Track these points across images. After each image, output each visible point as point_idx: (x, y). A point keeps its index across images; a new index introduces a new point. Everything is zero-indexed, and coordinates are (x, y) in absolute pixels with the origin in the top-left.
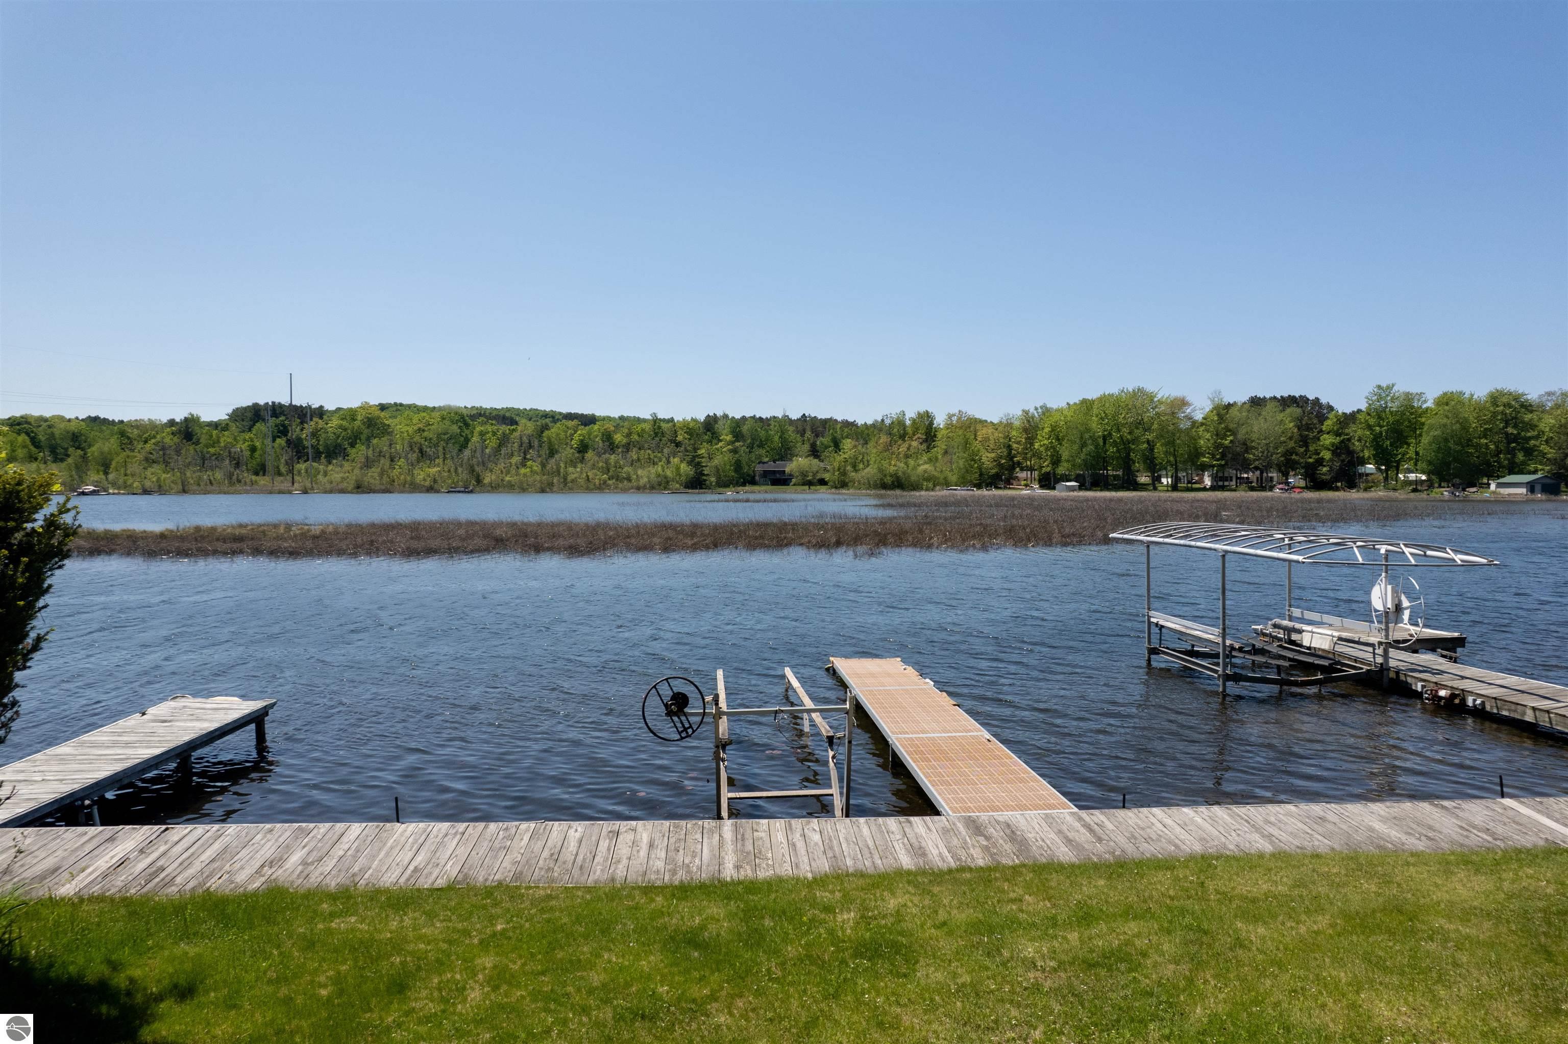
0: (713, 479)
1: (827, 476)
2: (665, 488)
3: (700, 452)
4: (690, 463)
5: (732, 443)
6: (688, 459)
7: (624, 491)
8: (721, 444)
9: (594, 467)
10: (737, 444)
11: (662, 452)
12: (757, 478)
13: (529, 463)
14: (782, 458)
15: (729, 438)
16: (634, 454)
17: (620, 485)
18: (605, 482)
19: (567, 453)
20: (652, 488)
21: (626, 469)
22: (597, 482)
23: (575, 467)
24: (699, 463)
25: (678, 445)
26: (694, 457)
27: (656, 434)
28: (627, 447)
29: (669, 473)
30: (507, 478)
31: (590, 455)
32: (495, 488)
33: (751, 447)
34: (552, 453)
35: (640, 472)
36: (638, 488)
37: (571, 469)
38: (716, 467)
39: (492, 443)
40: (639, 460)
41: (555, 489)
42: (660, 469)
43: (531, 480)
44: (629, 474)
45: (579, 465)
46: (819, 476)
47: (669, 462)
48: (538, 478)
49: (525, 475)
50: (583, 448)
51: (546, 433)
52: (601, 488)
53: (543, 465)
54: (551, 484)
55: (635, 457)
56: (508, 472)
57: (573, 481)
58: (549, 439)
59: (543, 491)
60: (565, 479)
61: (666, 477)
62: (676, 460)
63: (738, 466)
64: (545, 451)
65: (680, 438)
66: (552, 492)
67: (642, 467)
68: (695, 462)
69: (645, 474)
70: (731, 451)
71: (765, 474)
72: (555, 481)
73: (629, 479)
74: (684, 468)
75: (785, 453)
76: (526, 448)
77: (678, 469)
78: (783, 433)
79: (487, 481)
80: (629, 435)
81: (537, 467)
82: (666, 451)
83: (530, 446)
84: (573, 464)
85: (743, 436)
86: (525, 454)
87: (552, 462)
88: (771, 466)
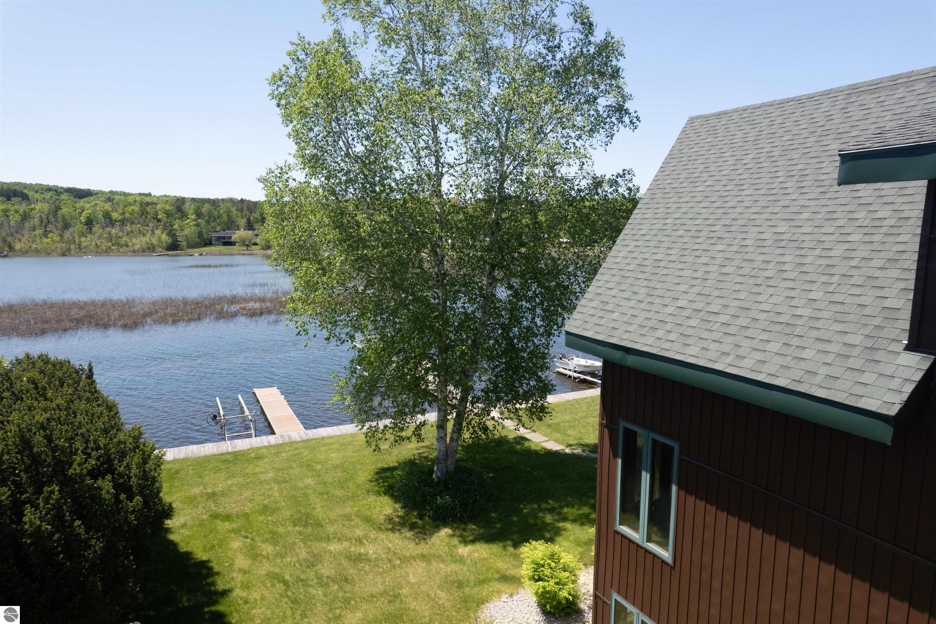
0: (184, 243)
1: (258, 241)
2: (153, 251)
3: (175, 227)
4: (168, 234)
5: (195, 220)
6: (167, 231)
7: (125, 254)
8: (188, 221)
9: (100, 237)
10: (199, 220)
11: (148, 226)
12: (213, 242)
13: (50, 235)
14: (229, 228)
15: (193, 217)
16: (128, 228)
17: (121, 250)
18: (110, 248)
19: (79, 227)
20: (144, 251)
21: (124, 239)
22: (104, 248)
23: (86, 237)
24: (175, 234)
25: (159, 221)
26: (171, 231)
27: (143, 213)
28: (123, 222)
29: (155, 242)
30: (34, 246)
31: (96, 228)
32: (24, 253)
33: (208, 222)
34: (66, 226)
35: (134, 240)
36: (134, 252)
37: (83, 239)
38: (186, 235)
39: (18, 217)
40: (132, 231)
41: (73, 253)
42: (148, 239)
43: (53, 247)
44: (126, 242)
45: (89, 236)
46: (253, 242)
47: (153, 233)
48: (59, 245)
49: (47, 243)
50: (89, 223)
51: (60, 212)
52: (107, 252)
53: (62, 236)
54: (69, 250)
55: (129, 229)
56: (34, 241)
57: (85, 247)
58: (63, 217)
59: (64, 255)
60: (80, 245)
61: (152, 244)
62: (158, 232)
63: (200, 234)
64: (60, 225)
65: (160, 217)
66: (71, 255)
67: (135, 237)
68: (172, 234)
69: (139, 242)
70: (195, 225)
71: (219, 238)
72: (72, 247)
73: (127, 246)
74: (164, 237)
75: (231, 225)
76: (45, 223)
77: (160, 238)
78: (229, 212)
79: (18, 246)
80: (123, 213)
81: (57, 238)
82: (151, 225)
83: (49, 222)
84: (83, 234)
85: (203, 215)
86: (45, 227)
87: (67, 235)
88: (222, 234)
